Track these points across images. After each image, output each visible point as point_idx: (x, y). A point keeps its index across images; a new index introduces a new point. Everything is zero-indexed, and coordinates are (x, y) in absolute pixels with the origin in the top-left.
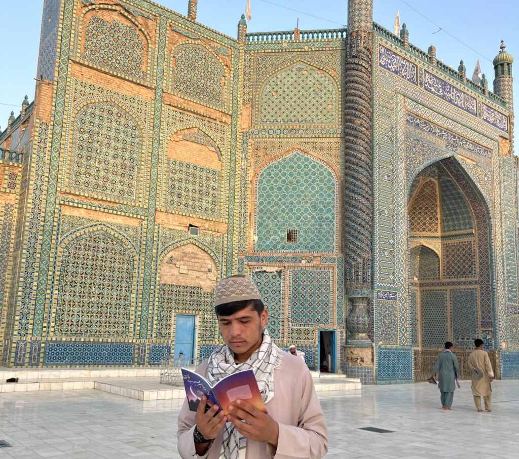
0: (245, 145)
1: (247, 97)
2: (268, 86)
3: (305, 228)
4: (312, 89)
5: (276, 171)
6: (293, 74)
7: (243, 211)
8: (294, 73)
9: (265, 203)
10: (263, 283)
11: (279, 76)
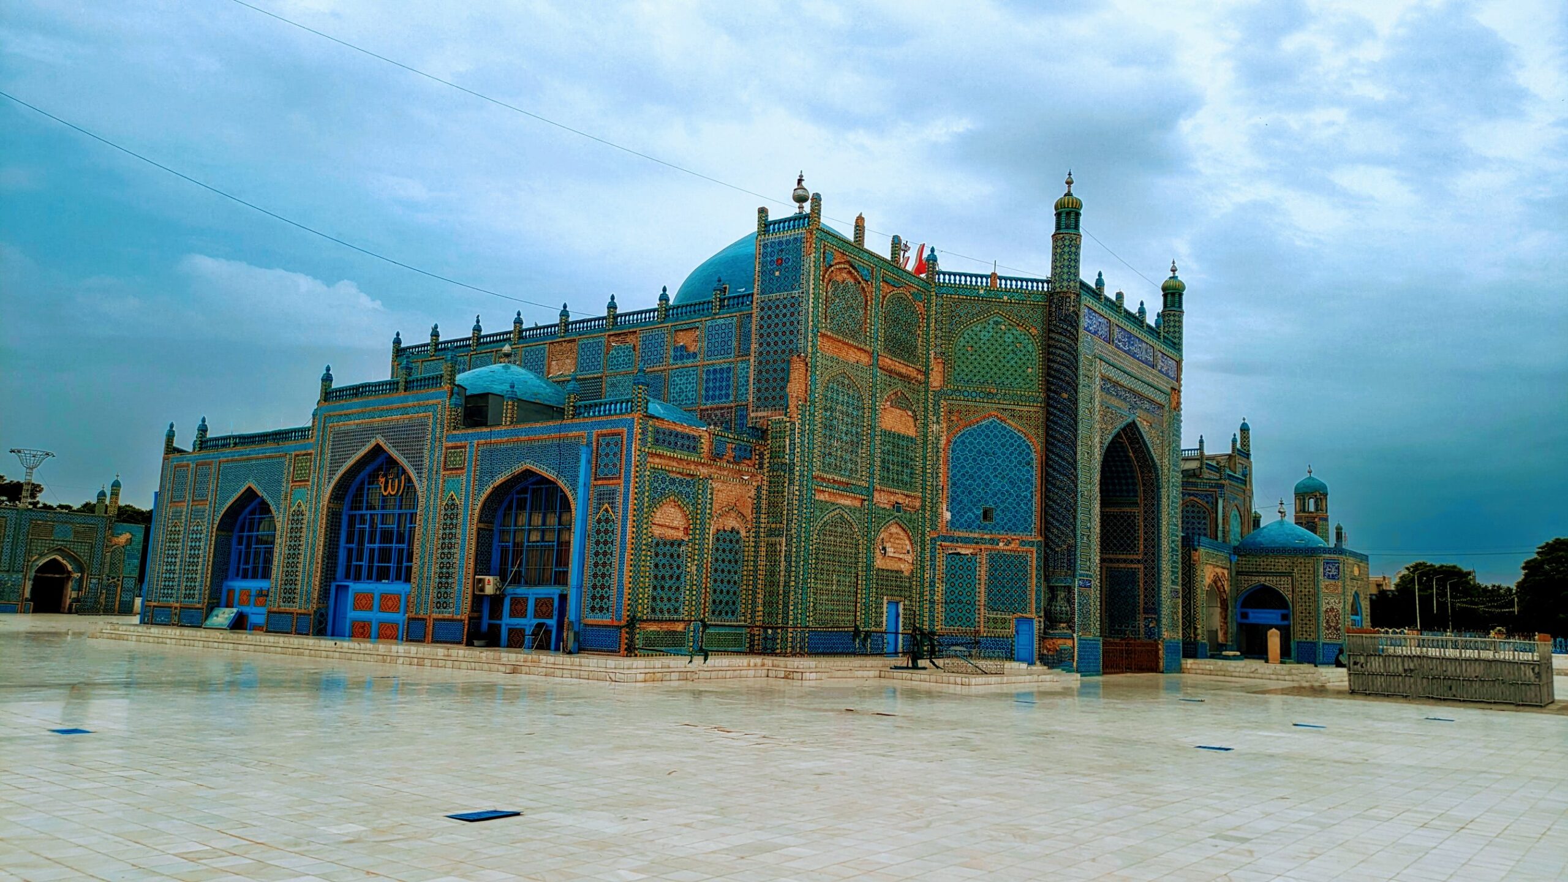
0: (937, 407)
1: (939, 350)
2: (962, 339)
3: (1002, 507)
4: (1010, 348)
5: (971, 439)
6: (989, 328)
7: (935, 483)
8: (991, 326)
9: (959, 476)
10: (957, 566)
11: (974, 328)
